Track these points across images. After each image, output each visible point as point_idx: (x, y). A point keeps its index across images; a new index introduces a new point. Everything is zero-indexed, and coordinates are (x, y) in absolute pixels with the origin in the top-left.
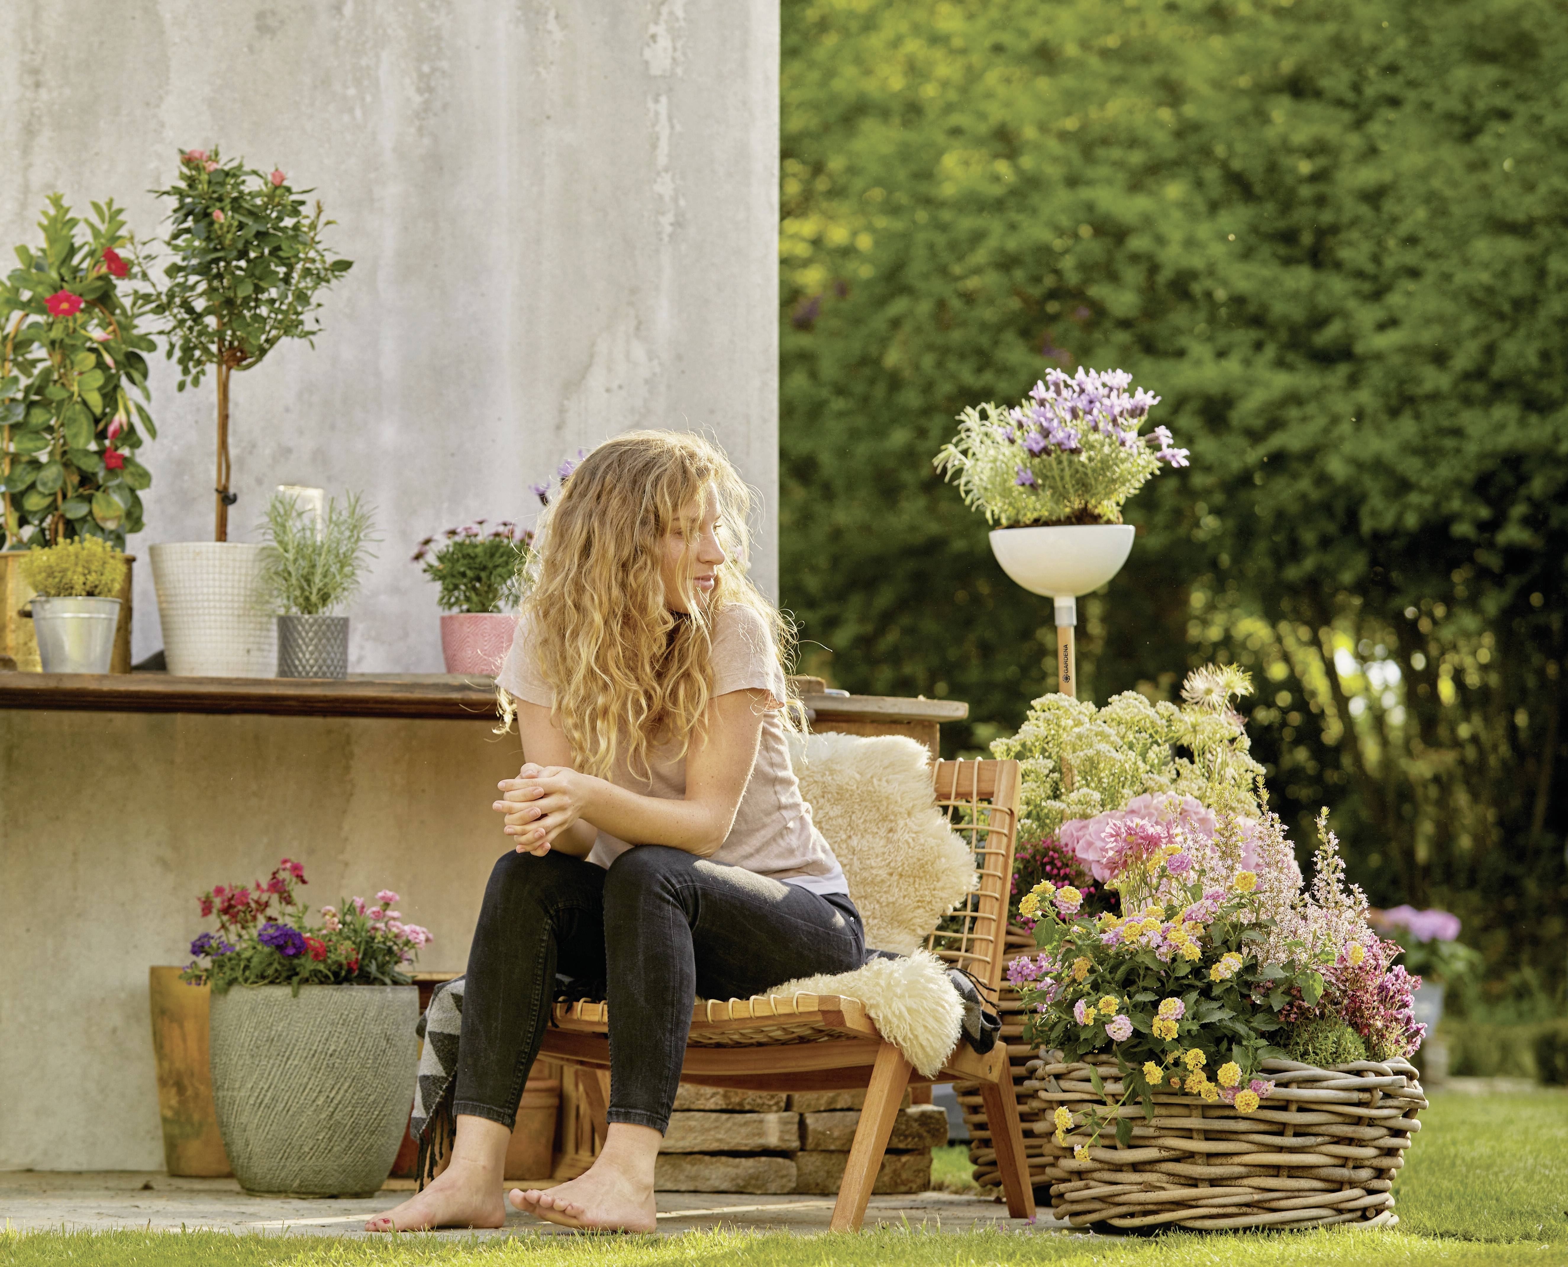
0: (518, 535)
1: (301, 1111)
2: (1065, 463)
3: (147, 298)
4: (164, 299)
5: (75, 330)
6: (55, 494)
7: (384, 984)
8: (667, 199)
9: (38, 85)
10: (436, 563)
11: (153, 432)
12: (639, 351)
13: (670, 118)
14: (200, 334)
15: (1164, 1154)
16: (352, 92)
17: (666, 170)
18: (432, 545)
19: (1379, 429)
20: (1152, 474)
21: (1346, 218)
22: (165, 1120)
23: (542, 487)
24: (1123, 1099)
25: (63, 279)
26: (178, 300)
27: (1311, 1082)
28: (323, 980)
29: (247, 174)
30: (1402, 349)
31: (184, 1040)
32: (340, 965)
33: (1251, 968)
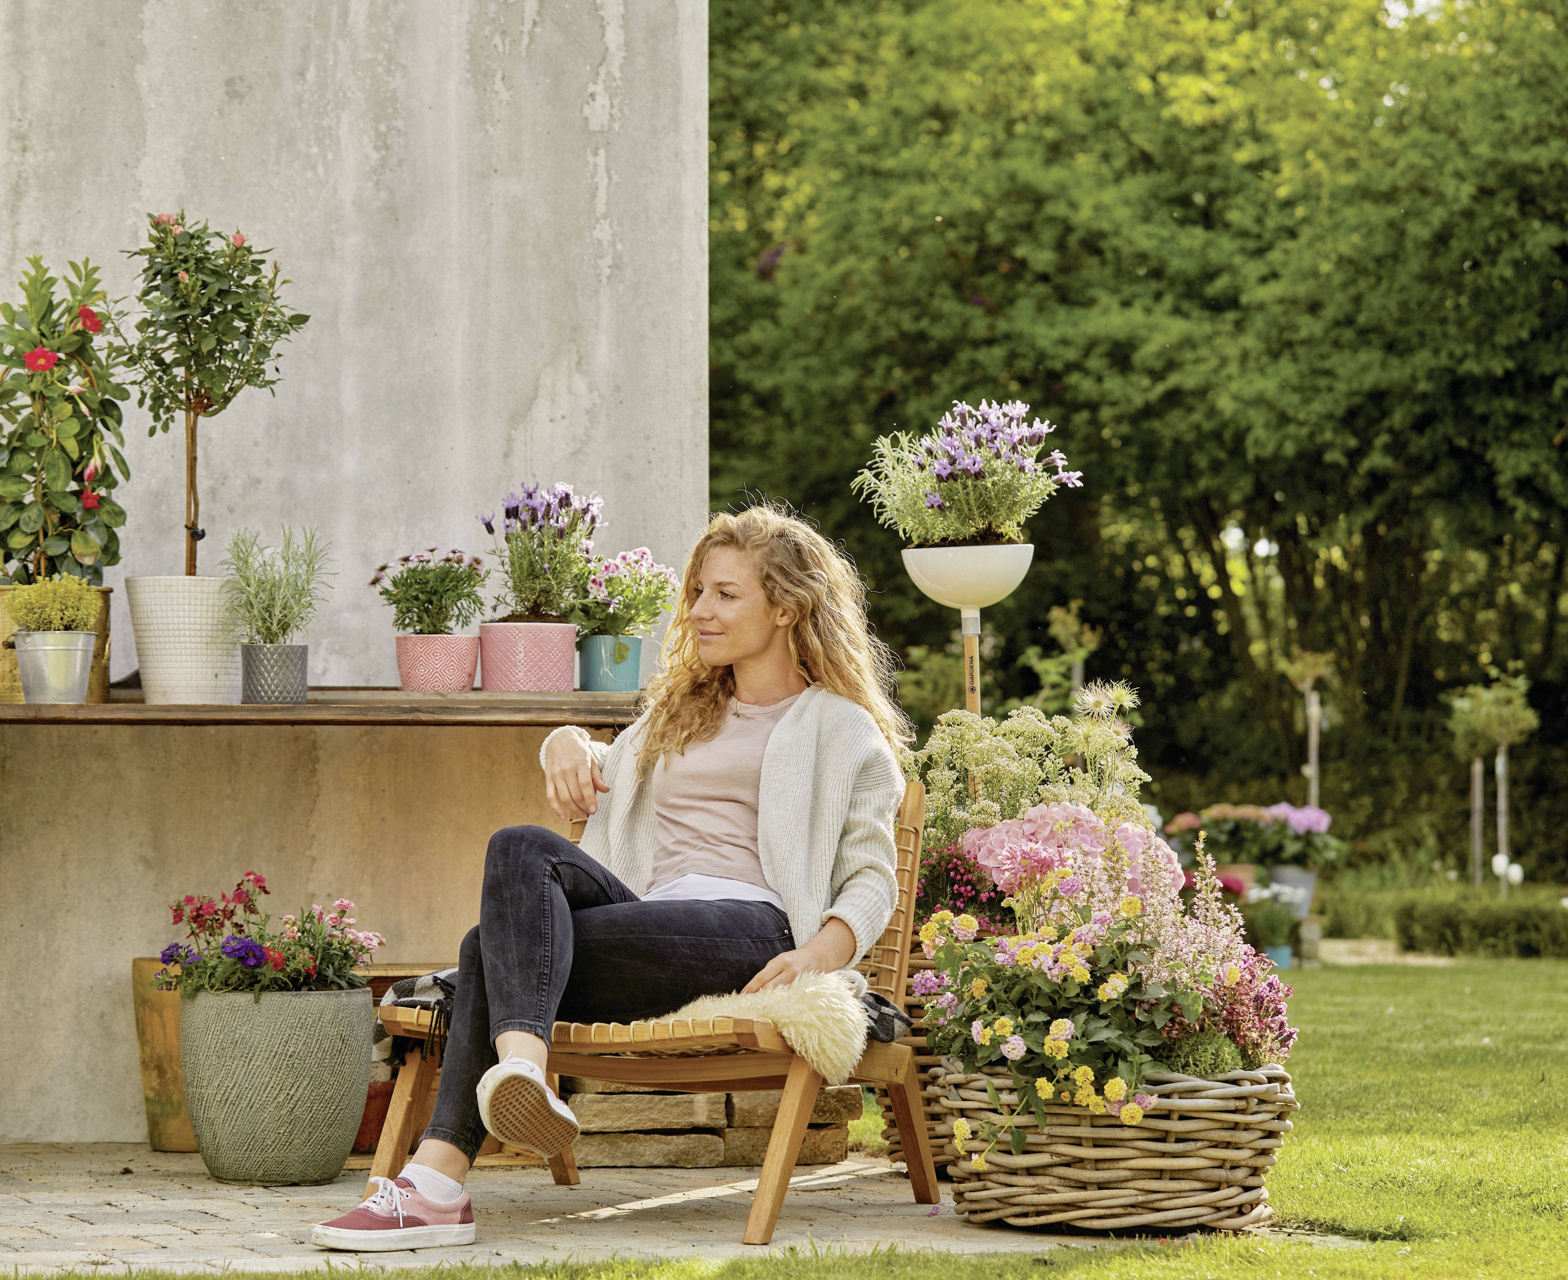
0: (467, 560)
1: (262, 1108)
2: (970, 488)
3: (120, 351)
4: (135, 352)
5: (53, 383)
6: (36, 533)
7: (341, 988)
8: (605, 243)
9: (24, 150)
10: (391, 588)
11: (127, 475)
12: (580, 384)
13: (608, 171)
14: (169, 383)
15: (1056, 1159)
16: (315, 150)
17: (605, 217)
18: (387, 571)
19: (1262, 370)
20: (1049, 495)
21: (1233, 185)
22: (147, 1100)
23: (488, 517)
24: (1019, 1109)
25: (43, 335)
26: (148, 353)
27: (1192, 1092)
28: (283, 987)
29: (211, 236)
30: (1281, 301)
31: (164, 1027)
32: (299, 972)
33: (1136, 986)
